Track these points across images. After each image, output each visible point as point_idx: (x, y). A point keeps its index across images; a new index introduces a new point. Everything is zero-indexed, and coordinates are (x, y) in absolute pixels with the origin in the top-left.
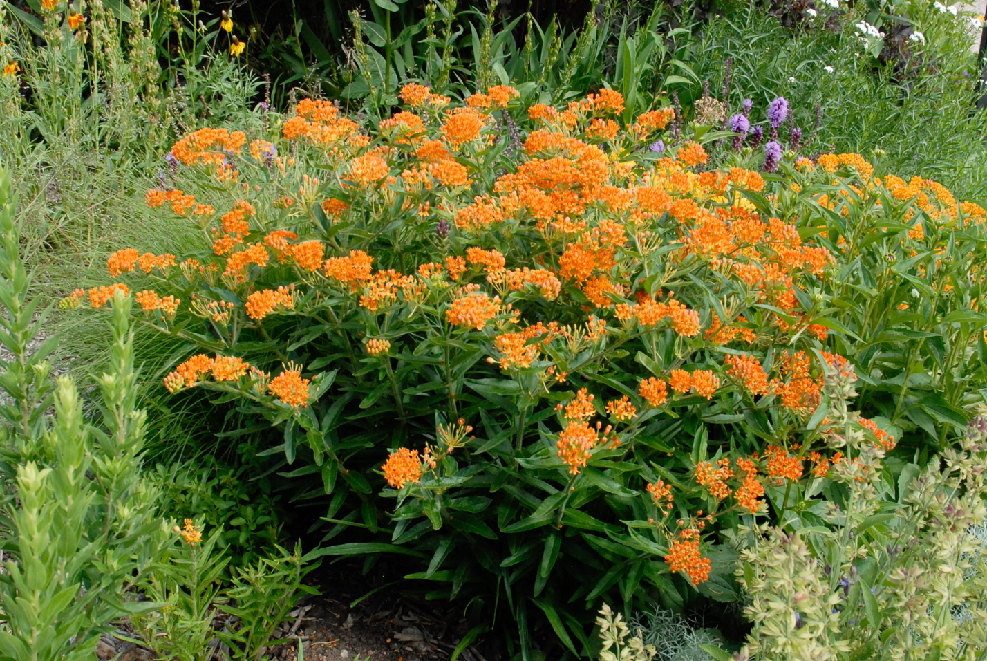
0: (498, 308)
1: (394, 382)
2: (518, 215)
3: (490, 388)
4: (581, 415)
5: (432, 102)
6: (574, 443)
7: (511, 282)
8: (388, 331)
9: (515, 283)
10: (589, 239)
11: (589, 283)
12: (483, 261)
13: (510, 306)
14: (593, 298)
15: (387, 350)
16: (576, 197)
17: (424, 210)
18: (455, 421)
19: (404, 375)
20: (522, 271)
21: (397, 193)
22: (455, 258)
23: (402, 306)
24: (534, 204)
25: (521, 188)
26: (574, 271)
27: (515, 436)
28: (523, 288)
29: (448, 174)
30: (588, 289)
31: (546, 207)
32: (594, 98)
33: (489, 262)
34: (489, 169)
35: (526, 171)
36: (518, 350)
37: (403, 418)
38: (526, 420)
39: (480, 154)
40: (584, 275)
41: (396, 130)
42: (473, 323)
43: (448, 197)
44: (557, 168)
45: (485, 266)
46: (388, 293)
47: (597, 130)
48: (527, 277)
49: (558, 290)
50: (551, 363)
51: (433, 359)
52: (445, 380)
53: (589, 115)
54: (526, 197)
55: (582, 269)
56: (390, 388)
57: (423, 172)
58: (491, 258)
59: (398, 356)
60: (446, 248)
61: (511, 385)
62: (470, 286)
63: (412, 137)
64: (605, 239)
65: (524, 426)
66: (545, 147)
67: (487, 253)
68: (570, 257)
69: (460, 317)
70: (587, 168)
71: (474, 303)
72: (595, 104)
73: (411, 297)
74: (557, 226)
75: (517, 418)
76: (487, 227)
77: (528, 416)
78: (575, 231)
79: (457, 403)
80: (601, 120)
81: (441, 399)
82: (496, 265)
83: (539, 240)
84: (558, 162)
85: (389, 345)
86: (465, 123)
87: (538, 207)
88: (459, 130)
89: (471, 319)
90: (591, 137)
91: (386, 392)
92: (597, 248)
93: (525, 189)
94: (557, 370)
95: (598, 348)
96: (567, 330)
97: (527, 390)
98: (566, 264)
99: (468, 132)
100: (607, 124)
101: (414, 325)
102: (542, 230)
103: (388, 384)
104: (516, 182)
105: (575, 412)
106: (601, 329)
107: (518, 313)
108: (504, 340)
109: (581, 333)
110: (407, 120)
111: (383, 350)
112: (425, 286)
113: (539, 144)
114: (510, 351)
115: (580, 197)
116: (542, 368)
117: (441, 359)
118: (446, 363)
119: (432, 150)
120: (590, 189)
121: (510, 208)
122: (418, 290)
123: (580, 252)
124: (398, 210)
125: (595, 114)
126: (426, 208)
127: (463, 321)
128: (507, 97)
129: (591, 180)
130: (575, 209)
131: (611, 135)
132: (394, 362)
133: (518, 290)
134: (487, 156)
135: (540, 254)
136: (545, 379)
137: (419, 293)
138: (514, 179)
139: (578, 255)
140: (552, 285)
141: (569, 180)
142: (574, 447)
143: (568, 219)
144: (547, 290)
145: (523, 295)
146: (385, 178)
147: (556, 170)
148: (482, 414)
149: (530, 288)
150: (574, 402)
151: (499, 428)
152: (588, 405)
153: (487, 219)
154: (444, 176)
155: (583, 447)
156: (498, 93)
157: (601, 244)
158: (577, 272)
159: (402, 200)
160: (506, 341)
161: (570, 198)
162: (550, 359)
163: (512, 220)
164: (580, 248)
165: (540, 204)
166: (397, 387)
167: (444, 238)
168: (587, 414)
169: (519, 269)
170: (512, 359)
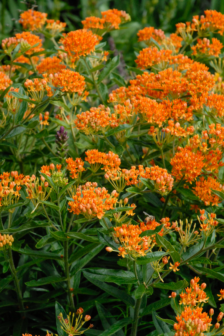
0: (116, 200)
1: (16, 277)
2: (131, 122)
3: (108, 278)
4: (195, 301)
5: (49, 27)
6: (190, 324)
7: (127, 178)
8: (12, 227)
9: (130, 180)
10: (198, 141)
11: (198, 183)
12: (100, 161)
13: (127, 200)
14: (202, 196)
15: (11, 244)
16: (185, 104)
17: (44, 119)
18: (74, 311)
19: (25, 271)
20: (137, 168)
21: (20, 100)
22: (74, 159)
23: (25, 203)
24: (147, 111)
25: (134, 98)
26: (185, 171)
27: (130, 326)
28: (138, 183)
29: (68, 82)
30: (198, 188)
31: (158, 113)
32: (199, 19)
33: (106, 162)
34: (102, 85)
35: (138, 84)
36: (135, 240)
37: (23, 311)
38: (141, 311)
39: (94, 70)
40: (194, 174)
41: (17, 48)
42: (93, 213)
43: (66, 108)
44: (167, 78)
45: (102, 165)
46: (12, 191)
47: (202, 48)
48: (142, 173)
49: (171, 185)
50: (164, 254)
51: (53, 254)
52: (63, 274)
53: (195, 34)
54: (139, 104)
55: (192, 168)
56: (12, 283)
57: (45, 81)
58: (108, 159)
59: (20, 250)
60: (65, 152)
61: (127, 275)
62: (88, 184)
63: (32, 55)
64: (214, 141)
65: (139, 317)
66: (155, 63)
67: (104, 155)
68: (180, 157)
69: (81, 206)
70: (195, 79)
71: (95, 195)
72: (200, 25)
73: (33, 196)
74: (168, 130)
75: (132, 309)
76: (104, 132)
77: (142, 307)
78: (184, 135)
79: (75, 297)
80: (205, 39)
81: (59, 294)
82: (112, 164)
83: (151, 144)
84: (168, 74)
85: (13, 239)
86: (82, 38)
87: (150, 113)
88: (76, 45)
89: (92, 209)
90: (196, 54)
91: (8, 287)
92: (206, 149)
93: (138, 99)
94: (171, 261)
95: (209, 240)
96: (179, 225)
97: (142, 281)
98: (177, 164)
99: (84, 47)
100: (211, 43)
101: (36, 222)
102: (154, 135)
103: (10, 279)
104: (129, 93)
105: (189, 299)
106: (212, 221)
107: (134, 206)
108: (121, 230)
109: (192, 228)
110: (28, 39)
111: (7, 244)
112: (47, 184)
113: (150, 59)
114: (127, 240)
115: (189, 105)
116: (157, 258)
117: (61, 254)
118: (65, 258)
119: (51, 65)
120: (198, 97)
121: (125, 114)
122: (39, 189)
123: (190, 153)
124: (20, 117)
125: (200, 34)
126: (46, 117)
127: (84, 210)
128: (119, 19)
129: (199, 89)
130: (184, 115)
131: (215, 52)
132: (16, 256)
133: (133, 185)
134: (101, 71)
135: (152, 158)
136: (159, 269)
137: (41, 192)
138: (126, 92)
139: (188, 156)
140: (165, 180)
141: (179, 89)
142: (190, 329)
143: (178, 124)
144: (161, 185)
145: (138, 190)
146: (8, 89)
147: (166, 81)
148: (98, 307)
149: (145, 184)
150: (188, 290)
151: (114, 320)
152: (202, 293)
153: (104, 123)
154: (64, 83)
155: (199, 329)
156: (110, 16)
157: (209, 146)
158: (188, 171)
159: (24, 108)
160: (123, 231)
161: (179, 106)
162: (163, 250)
163: (126, 125)
164: (190, 149)
165: (152, 110)
166: (18, 282)
167: (63, 143)
168: (201, 301)
169: (134, 167)
170: (129, 248)
